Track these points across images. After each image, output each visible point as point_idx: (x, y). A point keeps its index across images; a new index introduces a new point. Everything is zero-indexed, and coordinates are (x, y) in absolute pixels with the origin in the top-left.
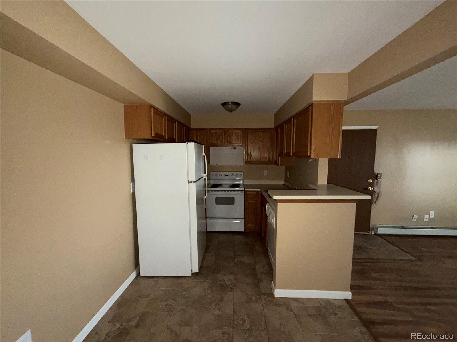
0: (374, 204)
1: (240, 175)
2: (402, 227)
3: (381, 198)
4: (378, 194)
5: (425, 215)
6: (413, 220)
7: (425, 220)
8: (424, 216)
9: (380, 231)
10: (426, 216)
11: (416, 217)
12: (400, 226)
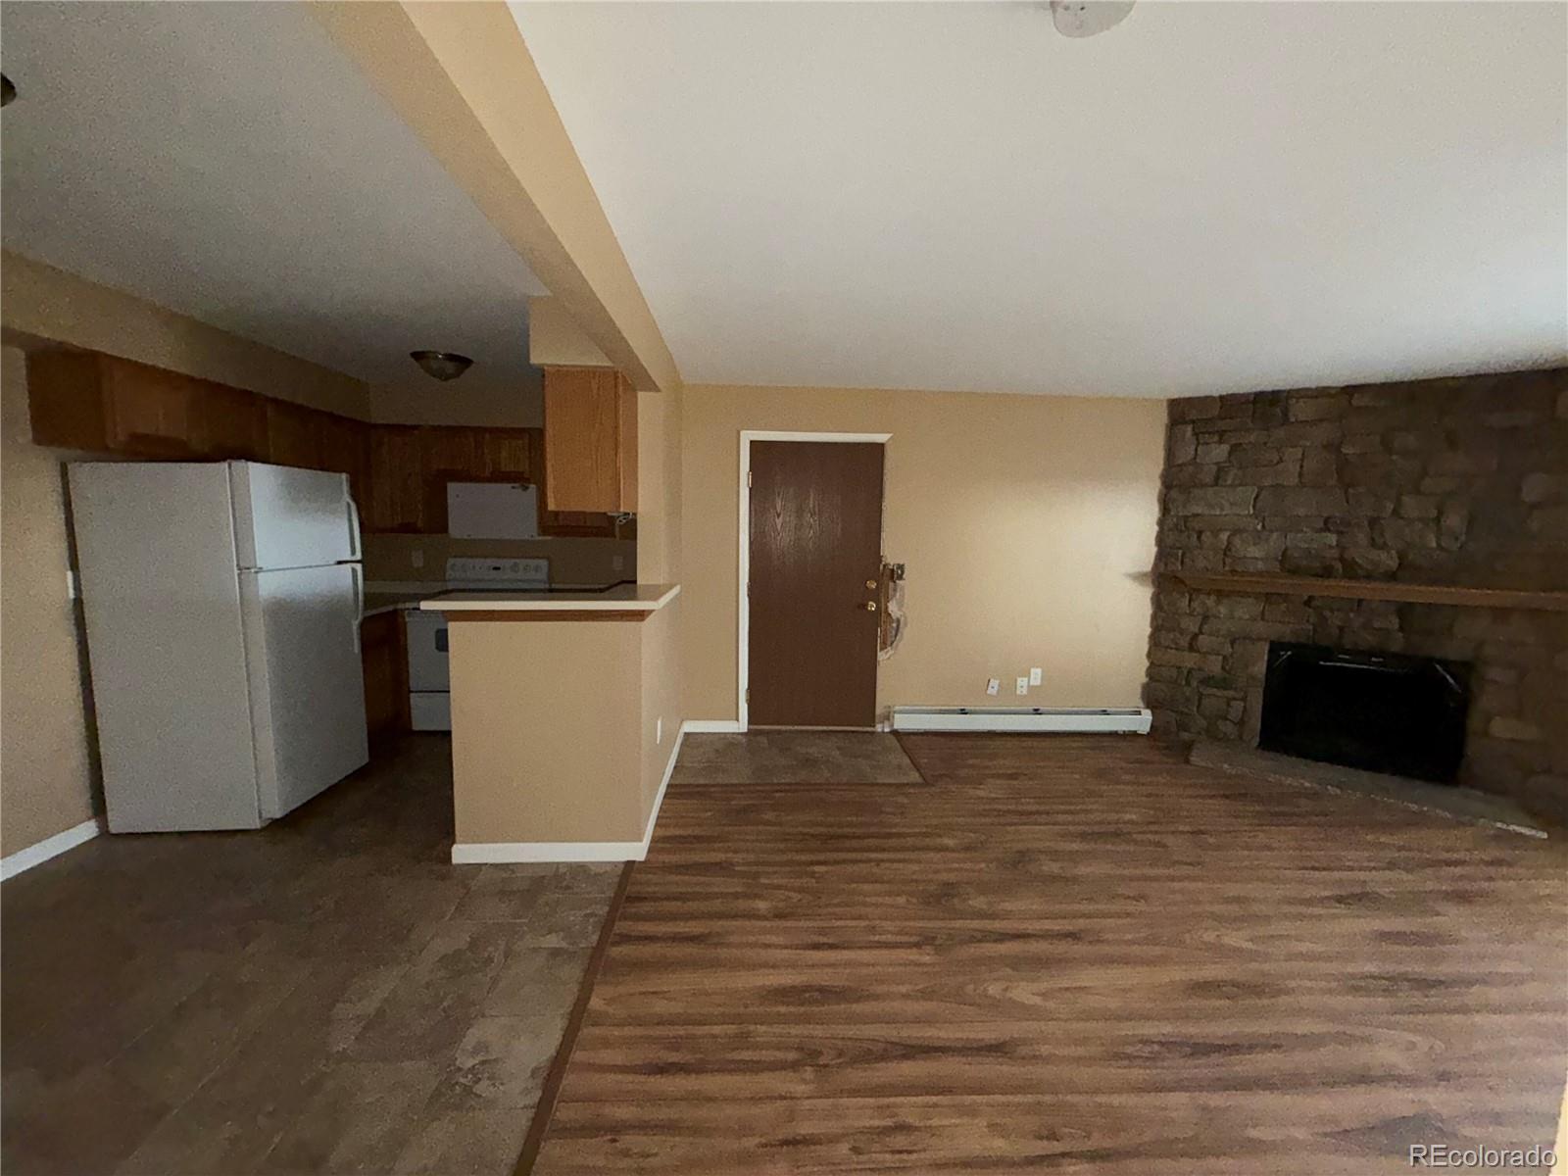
0: (889, 648)
1: (537, 569)
2: (962, 710)
3: (907, 632)
4: (898, 621)
5: (1019, 680)
6: (988, 692)
7: (1018, 692)
8: (1016, 680)
9: (903, 722)
10: (1022, 682)
11: (995, 683)
12: (956, 708)
